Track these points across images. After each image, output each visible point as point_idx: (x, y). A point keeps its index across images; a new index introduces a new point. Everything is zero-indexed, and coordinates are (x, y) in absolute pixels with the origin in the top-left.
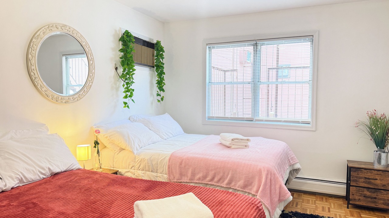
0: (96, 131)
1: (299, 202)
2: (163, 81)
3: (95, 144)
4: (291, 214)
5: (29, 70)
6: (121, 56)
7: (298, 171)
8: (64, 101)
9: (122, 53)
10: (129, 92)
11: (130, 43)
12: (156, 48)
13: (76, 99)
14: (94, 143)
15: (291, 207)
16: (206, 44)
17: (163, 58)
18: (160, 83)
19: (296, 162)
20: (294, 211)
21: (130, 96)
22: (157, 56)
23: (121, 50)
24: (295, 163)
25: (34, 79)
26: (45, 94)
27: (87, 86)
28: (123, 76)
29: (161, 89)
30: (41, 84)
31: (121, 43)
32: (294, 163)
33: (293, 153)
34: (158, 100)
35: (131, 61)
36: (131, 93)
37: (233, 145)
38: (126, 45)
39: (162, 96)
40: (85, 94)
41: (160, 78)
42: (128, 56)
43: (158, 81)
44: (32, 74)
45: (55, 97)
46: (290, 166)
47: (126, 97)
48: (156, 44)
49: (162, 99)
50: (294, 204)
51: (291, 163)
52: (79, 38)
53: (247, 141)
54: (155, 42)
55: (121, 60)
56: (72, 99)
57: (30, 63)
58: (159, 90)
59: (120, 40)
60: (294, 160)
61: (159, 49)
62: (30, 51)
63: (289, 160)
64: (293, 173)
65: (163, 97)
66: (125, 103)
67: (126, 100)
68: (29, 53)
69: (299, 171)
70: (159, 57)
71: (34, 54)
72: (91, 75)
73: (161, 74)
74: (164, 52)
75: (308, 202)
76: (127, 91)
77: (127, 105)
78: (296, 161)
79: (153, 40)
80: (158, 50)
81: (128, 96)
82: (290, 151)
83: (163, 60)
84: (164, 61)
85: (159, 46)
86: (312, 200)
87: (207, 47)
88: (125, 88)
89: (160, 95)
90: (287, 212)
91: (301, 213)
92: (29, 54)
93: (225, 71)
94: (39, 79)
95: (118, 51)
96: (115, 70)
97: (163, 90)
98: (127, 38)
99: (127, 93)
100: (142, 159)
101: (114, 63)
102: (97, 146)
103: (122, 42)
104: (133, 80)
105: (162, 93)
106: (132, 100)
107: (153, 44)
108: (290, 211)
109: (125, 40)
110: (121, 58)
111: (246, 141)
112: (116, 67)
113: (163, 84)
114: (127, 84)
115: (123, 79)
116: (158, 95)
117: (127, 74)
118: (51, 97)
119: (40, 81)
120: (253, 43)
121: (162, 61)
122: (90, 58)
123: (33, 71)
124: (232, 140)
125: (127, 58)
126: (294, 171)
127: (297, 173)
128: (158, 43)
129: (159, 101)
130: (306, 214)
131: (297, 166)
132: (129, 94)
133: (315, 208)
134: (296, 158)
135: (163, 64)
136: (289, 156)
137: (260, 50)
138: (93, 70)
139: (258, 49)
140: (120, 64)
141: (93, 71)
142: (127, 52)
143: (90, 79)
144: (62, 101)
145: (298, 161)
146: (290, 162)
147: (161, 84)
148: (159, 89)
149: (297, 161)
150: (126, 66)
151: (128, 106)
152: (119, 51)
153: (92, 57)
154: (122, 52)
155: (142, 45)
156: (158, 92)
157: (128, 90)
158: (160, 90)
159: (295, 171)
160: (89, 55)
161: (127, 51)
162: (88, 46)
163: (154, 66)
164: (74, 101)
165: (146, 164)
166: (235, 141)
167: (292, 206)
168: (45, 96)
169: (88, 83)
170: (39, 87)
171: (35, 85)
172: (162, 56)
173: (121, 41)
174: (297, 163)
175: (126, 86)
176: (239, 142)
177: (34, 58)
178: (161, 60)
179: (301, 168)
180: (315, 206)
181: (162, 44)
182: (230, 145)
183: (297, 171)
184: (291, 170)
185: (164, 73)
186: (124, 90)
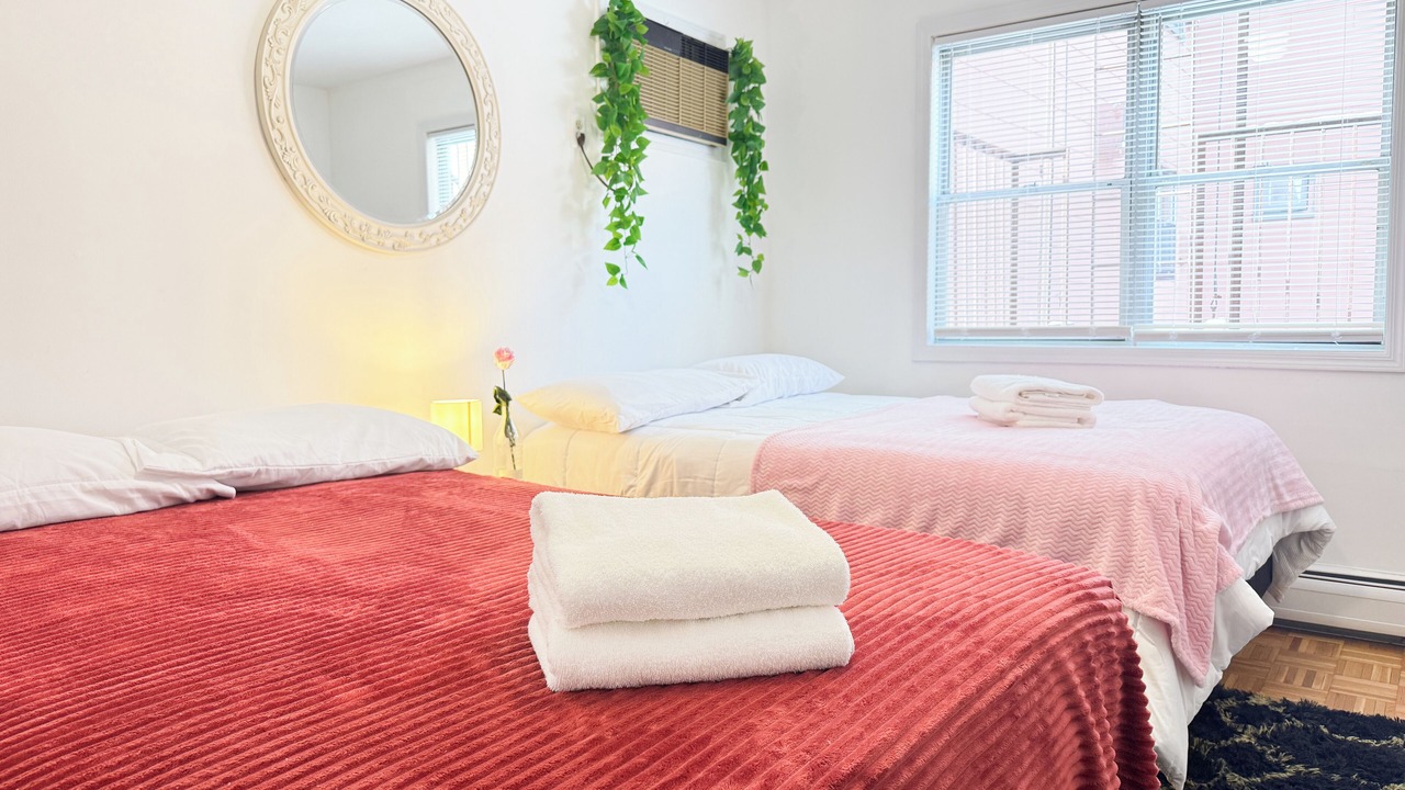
0: (499, 353)
1: (1322, 669)
2: (761, 196)
3: (498, 401)
4: (1281, 710)
5: (263, 122)
6: (599, 92)
7: (1320, 543)
8: (389, 243)
9: (603, 84)
10: (626, 226)
11: (628, 38)
12: (732, 69)
13: (433, 240)
14: (495, 397)
15: (1282, 687)
16: (930, 39)
17: (758, 106)
18: (749, 203)
19: (1312, 500)
20: (1296, 700)
21: (629, 241)
22: (737, 99)
23: (600, 70)
24: (1305, 508)
25: (280, 153)
26: (320, 211)
27: (473, 193)
28: (605, 167)
29: (752, 224)
30: (308, 176)
31: (598, 43)
32: (1300, 504)
33: (1298, 466)
34: (740, 269)
35: (633, 109)
36: (635, 230)
37: (1025, 414)
38: (617, 50)
39: (755, 254)
40: (464, 225)
41: (749, 182)
42: (620, 89)
43: (742, 196)
44: (274, 134)
45: (356, 225)
46: (1284, 514)
47: (615, 244)
48: (735, 53)
49: (757, 266)
50: (1298, 677)
51: (1286, 503)
52: (439, 17)
53: (1088, 401)
54: (729, 45)
55: (599, 105)
56: (417, 238)
57: (265, 97)
58: (742, 230)
59: (594, 33)
60: (1303, 494)
61: (746, 71)
62: (265, 55)
63: (1276, 487)
64: (1295, 549)
65: (761, 256)
66: (614, 270)
67: (616, 257)
68: (264, 61)
69: (1325, 542)
70: (745, 100)
71: (281, 64)
72: (487, 155)
73: (750, 167)
74: (763, 80)
75: (1365, 671)
76: (619, 225)
77: (618, 276)
78: (1311, 496)
79: (722, 38)
80: (740, 74)
81: (622, 241)
82: (1284, 454)
83: (757, 112)
84: (764, 117)
85: (747, 59)
86: (1384, 668)
87: (936, 50)
88: (613, 215)
89: (749, 251)
90: (1263, 702)
91: (1331, 708)
92: (263, 64)
93: (1016, 160)
94: (299, 155)
95: (586, 74)
96: (575, 145)
97: (759, 230)
98: (617, 22)
99: (620, 231)
100: (658, 462)
101: (574, 118)
102: (504, 409)
103: (603, 41)
104: (641, 185)
105: (752, 240)
106: (638, 257)
107: (725, 53)
108: (1278, 698)
109: (612, 28)
110: (598, 99)
111: (1079, 401)
112: (579, 135)
113: (759, 208)
114: (620, 195)
115: (602, 177)
116: (742, 250)
117: (621, 158)
118: (341, 224)
119: (300, 161)
120: (1124, 15)
121: (755, 119)
122: (483, 94)
123: (277, 125)
124: (1020, 394)
125: (618, 95)
126: (1302, 543)
127: (1316, 551)
128: (742, 50)
129: (744, 272)
130: (1354, 714)
131: (1315, 519)
132: (625, 233)
133: (1394, 695)
134: (1309, 483)
135: (761, 129)
136: (1276, 472)
137: (1155, 42)
138: (493, 137)
139: (1148, 36)
140: (595, 125)
141: (496, 142)
142: (617, 73)
143: (483, 170)
144: (382, 240)
145: (1321, 499)
146: (1279, 496)
147: (750, 207)
148: (744, 226)
149: (1316, 496)
150: (614, 128)
151: (622, 280)
152: (592, 71)
153: (490, 91)
154: (600, 75)
155: (679, 52)
156: (740, 237)
157: (622, 220)
158: (749, 230)
159: (1307, 545)
160: (480, 83)
161: (616, 69)
162: (473, 49)
163: (727, 137)
164: (426, 245)
165: (672, 477)
166: (1031, 397)
167: (1286, 681)
168: (321, 218)
169: (477, 185)
170: (298, 183)
171: (285, 178)
172: (755, 100)
173: (597, 37)
174: (1314, 505)
175: (613, 204)
176: (1052, 402)
177: (279, 77)
178: (752, 112)
179: (1332, 526)
180: (1395, 687)
181: (758, 54)
182: (1011, 414)
183: (1312, 539)
184: (1287, 534)
185: (765, 166)
186: (607, 222)
